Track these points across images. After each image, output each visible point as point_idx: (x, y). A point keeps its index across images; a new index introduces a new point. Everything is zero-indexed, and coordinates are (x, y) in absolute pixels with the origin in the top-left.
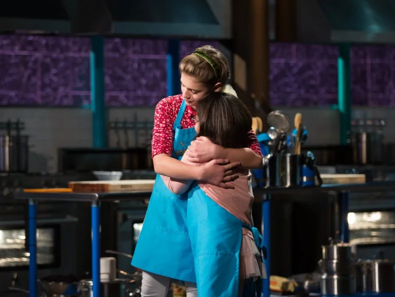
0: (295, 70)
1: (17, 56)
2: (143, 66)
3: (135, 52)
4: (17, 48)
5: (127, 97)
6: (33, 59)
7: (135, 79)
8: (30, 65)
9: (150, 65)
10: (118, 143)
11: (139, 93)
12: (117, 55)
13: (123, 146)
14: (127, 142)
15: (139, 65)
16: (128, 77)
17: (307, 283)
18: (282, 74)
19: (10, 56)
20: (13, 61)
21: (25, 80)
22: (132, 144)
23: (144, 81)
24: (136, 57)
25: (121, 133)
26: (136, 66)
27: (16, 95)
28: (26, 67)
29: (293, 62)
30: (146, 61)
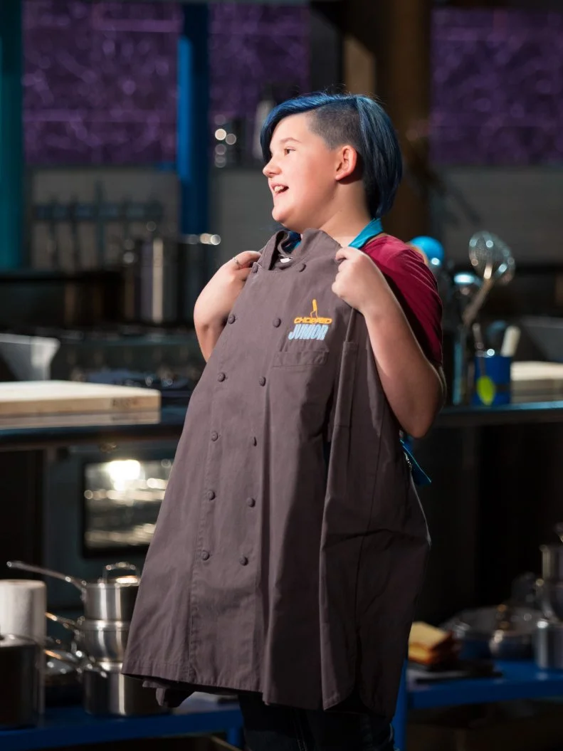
0: (502, 58)
2: (128, 50)
3: (108, 15)
5: (87, 125)
7: (108, 81)
9: (146, 46)
10: (55, 257)
11: (117, 113)
12: (63, 22)
13: (67, 264)
14: (76, 256)
15: (118, 47)
16: (90, 76)
17: (498, 637)
18: (470, 67)
22: (89, 261)
23: (128, 86)
24: (111, 27)
25: (64, 230)
26: (109, 48)
29: (495, 37)
30: (136, 37)
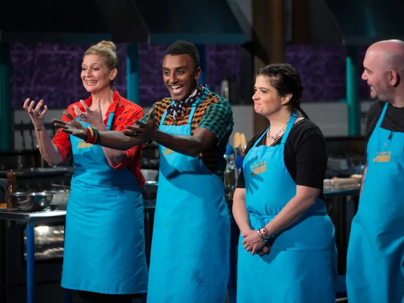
1: (56, 55)
4: (56, 48)
6: (70, 57)
8: (68, 62)
19: (49, 55)
20: (53, 59)
21: (63, 76)
27: (55, 91)
28: (64, 65)
